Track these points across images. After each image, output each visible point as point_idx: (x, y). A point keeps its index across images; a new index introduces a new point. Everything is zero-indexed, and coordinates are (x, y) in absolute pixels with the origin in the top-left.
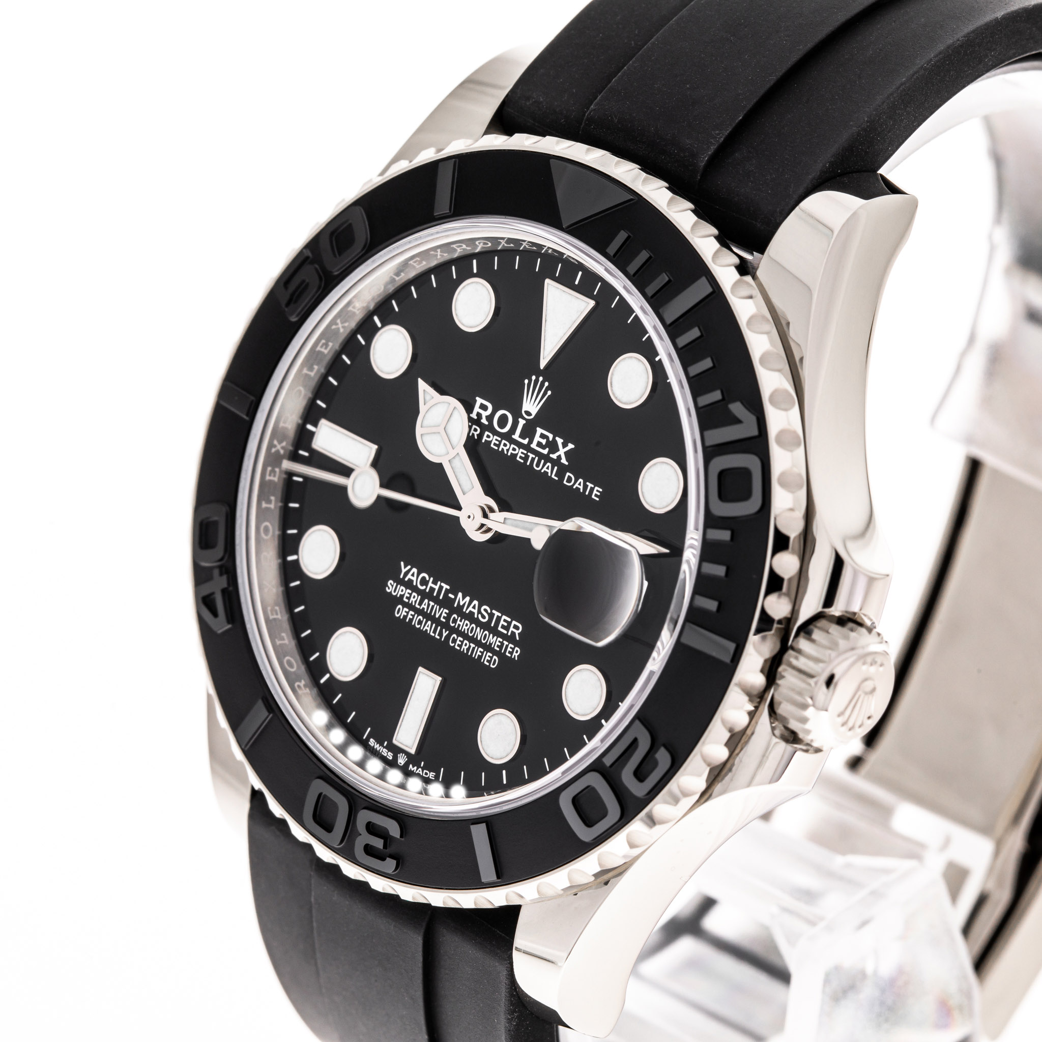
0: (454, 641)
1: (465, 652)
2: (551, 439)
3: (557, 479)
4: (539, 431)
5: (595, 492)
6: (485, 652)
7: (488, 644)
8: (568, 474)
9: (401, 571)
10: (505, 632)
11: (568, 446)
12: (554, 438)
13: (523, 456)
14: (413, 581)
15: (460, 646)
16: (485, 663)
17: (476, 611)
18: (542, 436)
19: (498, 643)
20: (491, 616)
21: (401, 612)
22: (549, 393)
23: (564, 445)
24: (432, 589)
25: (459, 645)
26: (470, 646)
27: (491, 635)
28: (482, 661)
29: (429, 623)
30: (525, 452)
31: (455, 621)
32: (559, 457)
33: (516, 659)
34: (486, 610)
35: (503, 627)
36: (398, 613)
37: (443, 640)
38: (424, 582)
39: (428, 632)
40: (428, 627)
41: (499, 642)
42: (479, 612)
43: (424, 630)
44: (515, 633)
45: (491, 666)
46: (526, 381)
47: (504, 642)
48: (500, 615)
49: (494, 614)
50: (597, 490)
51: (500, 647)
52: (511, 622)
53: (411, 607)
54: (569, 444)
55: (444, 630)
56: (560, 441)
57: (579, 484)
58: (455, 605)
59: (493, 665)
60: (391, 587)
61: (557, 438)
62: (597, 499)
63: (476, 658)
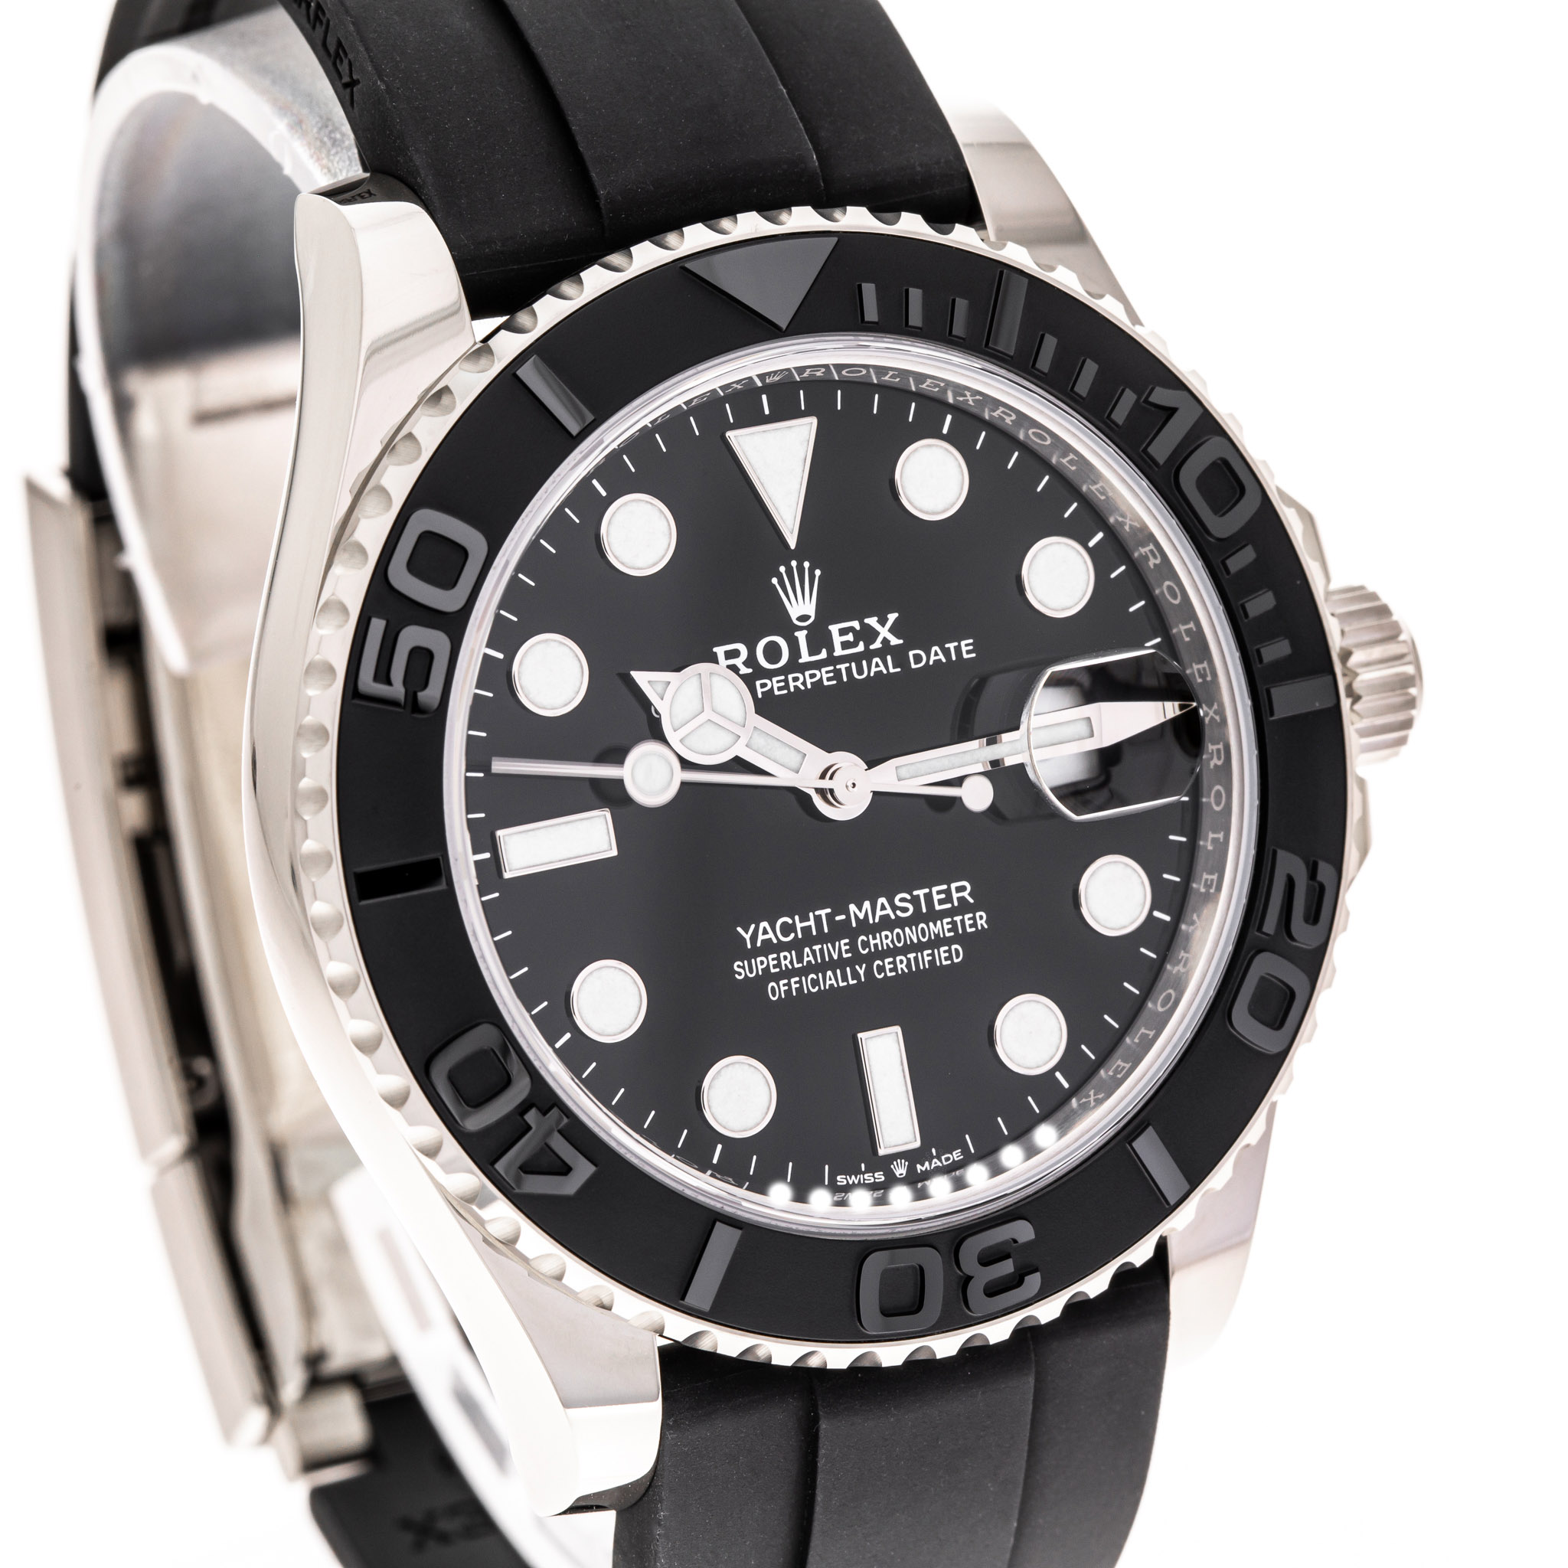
0: (881, 969)
1: (906, 971)
2: (858, 627)
3: (899, 670)
4: (834, 629)
5: (964, 649)
6: (936, 951)
7: (933, 938)
8: (911, 653)
9: (745, 939)
10: (949, 906)
11: (888, 619)
12: (862, 624)
13: (832, 675)
14: (770, 940)
15: (894, 969)
16: (945, 963)
17: (889, 911)
18: (843, 632)
19: (946, 927)
20: (915, 901)
21: (777, 990)
22: (818, 572)
23: (883, 622)
24: (806, 930)
25: (891, 970)
26: (909, 960)
27: (931, 924)
28: (938, 964)
29: (829, 973)
30: (832, 668)
31: (866, 944)
32: (885, 641)
33: (986, 927)
34: (902, 900)
35: (941, 902)
36: (774, 995)
37: (863, 980)
38: (787, 929)
39: (836, 986)
40: (831, 980)
41: (948, 923)
42: (894, 908)
43: (827, 987)
44: (963, 898)
45: (956, 961)
46: (775, 581)
47: (955, 918)
48: (927, 890)
49: (918, 896)
50: (966, 645)
51: (954, 928)
52: (949, 888)
53: (788, 974)
54: (889, 616)
55: (857, 967)
56: (872, 621)
57: (936, 654)
58: (854, 925)
59: (958, 957)
60: (741, 970)
61: (867, 621)
62: (974, 655)
63: (927, 967)
